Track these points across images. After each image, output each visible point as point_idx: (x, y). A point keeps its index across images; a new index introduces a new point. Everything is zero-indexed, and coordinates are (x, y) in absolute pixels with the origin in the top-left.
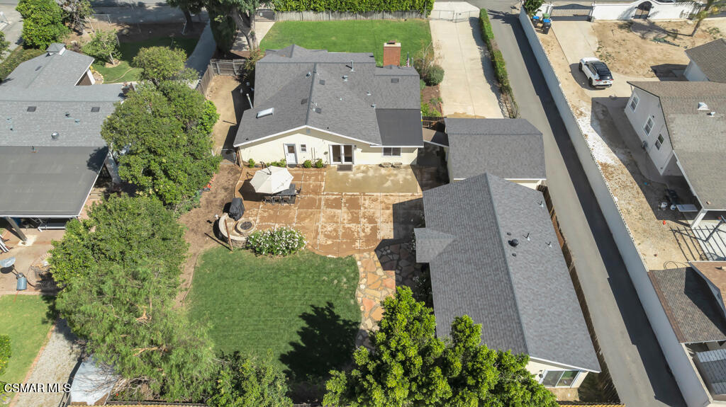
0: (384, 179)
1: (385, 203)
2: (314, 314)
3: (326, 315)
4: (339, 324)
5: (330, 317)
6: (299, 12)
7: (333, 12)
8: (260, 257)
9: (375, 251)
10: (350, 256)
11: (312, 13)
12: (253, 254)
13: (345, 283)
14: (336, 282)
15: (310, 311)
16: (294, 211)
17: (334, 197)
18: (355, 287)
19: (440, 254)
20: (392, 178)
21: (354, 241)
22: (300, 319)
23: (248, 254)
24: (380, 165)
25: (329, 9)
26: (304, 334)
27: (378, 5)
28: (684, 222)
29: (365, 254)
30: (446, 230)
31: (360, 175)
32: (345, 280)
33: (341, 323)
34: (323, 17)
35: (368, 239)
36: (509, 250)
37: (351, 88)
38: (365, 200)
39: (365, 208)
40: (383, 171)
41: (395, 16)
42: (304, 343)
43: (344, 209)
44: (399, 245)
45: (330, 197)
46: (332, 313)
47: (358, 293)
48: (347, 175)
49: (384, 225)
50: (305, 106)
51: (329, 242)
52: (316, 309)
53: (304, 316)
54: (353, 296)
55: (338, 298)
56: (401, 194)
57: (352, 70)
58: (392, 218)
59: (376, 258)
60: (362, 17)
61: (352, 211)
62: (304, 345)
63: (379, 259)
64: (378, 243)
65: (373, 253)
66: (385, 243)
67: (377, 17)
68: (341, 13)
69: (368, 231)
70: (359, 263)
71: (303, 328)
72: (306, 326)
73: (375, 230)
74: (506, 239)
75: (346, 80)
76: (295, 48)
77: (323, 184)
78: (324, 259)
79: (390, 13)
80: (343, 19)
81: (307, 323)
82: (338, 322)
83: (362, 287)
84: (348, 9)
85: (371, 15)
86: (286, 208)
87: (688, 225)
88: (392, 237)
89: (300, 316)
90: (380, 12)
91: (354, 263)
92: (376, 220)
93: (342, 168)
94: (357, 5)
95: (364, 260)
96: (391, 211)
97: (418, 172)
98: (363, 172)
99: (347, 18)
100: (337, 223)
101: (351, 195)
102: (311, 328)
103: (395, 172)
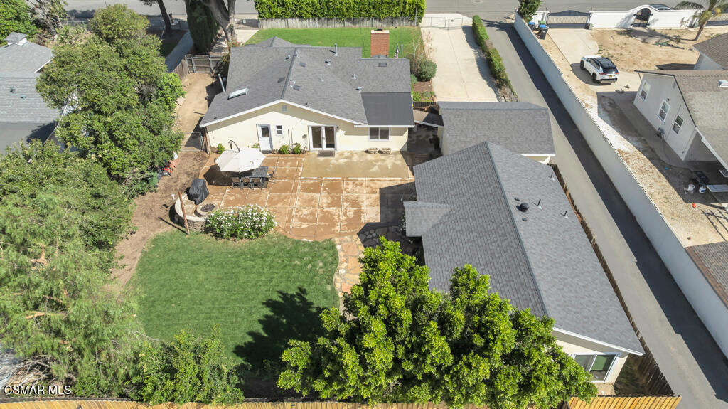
0: (371, 164)
1: (371, 187)
2: (280, 300)
3: (296, 302)
4: (311, 312)
5: (301, 304)
6: (284, 18)
7: (319, 19)
8: (221, 241)
9: (358, 234)
10: (329, 240)
11: (298, 20)
12: (214, 238)
13: (321, 268)
14: (310, 266)
15: (276, 297)
16: (266, 194)
17: (312, 181)
18: (332, 272)
19: (434, 226)
20: (379, 163)
21: (335, 224)
22: (264, 306)
23: (208, 238)
24: (367, 152)
25: (316, 15)
26: (267, 323)
27: (367, 11)
28: (717, 204)
29: (346, 237)
30: (440, 201)
31: (343, 161)
32: (321, 264)
33: (314, 310)
34: (310, 24)
35: (350, 223)
36: (518, 215)
37: (334, 72)
38: (348, 184)
39: (348, 192)
40: (369, 157)
41: (384, 23)
42: (267, 333)
43: (323, 193)
44: (386, 228)
45: (308, 181)
46: (303, 300)
47: (336, 277)
48: (330, 160)
49: (369, 209)
50: (282, 84)
51: (305, 226)
52: (284, 296)
53: (269, 304)
54: (330, 281)
55: (312, 283)
56: (390, 179)
57: (336, 55)
58: (378, 202)
59: (359, 242)
60: (350, 25)
61: (332, 194)
62: (266, 335)
63: (363, 243)
64: (362, 227)
65: (356, 236)
66: (369, 227)
67: (366, 24)
68: (328, 20)
69: (351, 214)
70: (339, 247)
71: (266, 316)
72: (271, 314)
73: (358, 214)
74: (513, 205)
75: (329, 64)
76: (275, 40)
77: (301, 169)
78: (298, 242)
79: (380, 20)
80: (330, 27)
81: (272, 311)
82: (310, 309)
83: (342, 271)
84: (336, 16)
85: (360, 22)
86: (257, 192)
87: (723, 208)
88: (378, 220)
89: (263, 304)
90: (368, 19)
91: (333, 247)
92: (361, 203)
93: (322, 154)
94: (345, 10)
95: (346, 243)
96: (378, 195)
97: (408, 158)
98: (347, 158)
99: (335, 26)
100: (315, 206)
101: (334, 180)
102: (276, 317)
103: (383, 158)
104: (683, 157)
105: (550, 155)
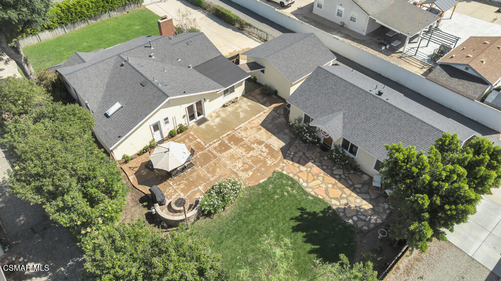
0: (235, 114)
1: (254, 127)
2: (298, 223)
3: (306, 218)
4: (320, 216)
5: (310, 217)
6: (35, 34)
7: (66, 25)
8: (215, 217)
9: (285, 158)
10: (274, 172)
11: (47, 32)
12: (208, 219)
13: (293, 190)
14: (286, 194)
15: (294, 223)
16: (201, 170)
17: (217, 143)
18: (300, 188)
19: (344, 127)
20: (240, 110)
21: (265, 162)
22: (295, 233)
23: (203, 222)
24: (224, 106)
25: (63, 23)
26: (309, 240)
27: (103, 7)
28: (397, 51)
29: (281, 164)
30: (330, 112)
31: (217, 120)
32: (289, 188)
33: (321, 215)
34: (59, 32)
35: (272, 155)
37: (162, 62)
38: (240, 133)
39: (246, 138)
40: (229, 109)
41: (118, 11)
42: (316, 245)
43: (233, 146)
44: (293, 146)
45: (214, 145)
46: (309, 214)
47: (308, 190)
48: (208, 125)
49: (270, 140)
51: (251, 173)
52: (296, 219)
53: (295, 229)
54: (307, 194)
55: (300, 203)
56: (258, 115)
57: (152, 48)
58: (269, 133)
59: (291, 162)
60: (92, 21)
61: (239, 145)
62: (318, 247)
63: (293, 161)
64: (281, 153)
65: (285, 161)
66: (283, 150)
67: (105, 17)
68: (74, 23)
69: (265, 150)
70: (285, 172)
71: (304, 237)
72: (305, 234)
73: (269, 147)
75: (153, 57)
76: (79, 55)
77: (199, 140)
78: (260, 185)
79: (114, 10)
80: (77, 28)
81: (303, 231)
82: (318, 215)
83: (305, 184)
84: (79, 18)
85: (100, 17)
86: (192, 172)
87: (401, 52)
88: (283, 144)
89: (293, 232)
90: (105, 12)
91: (281, 175)
92: (262, 140)
93: (200, 123)
94: (86, 12)
95: (285, 168)
96: (263, 130)
97: (250, 97)
98: (217, 117)
99: (81, 27)
100: (240, 158)
101: (228, 135)
102: (309, 233)
103: (237, 105)
104: (364, 34)
105: (332, 61)
